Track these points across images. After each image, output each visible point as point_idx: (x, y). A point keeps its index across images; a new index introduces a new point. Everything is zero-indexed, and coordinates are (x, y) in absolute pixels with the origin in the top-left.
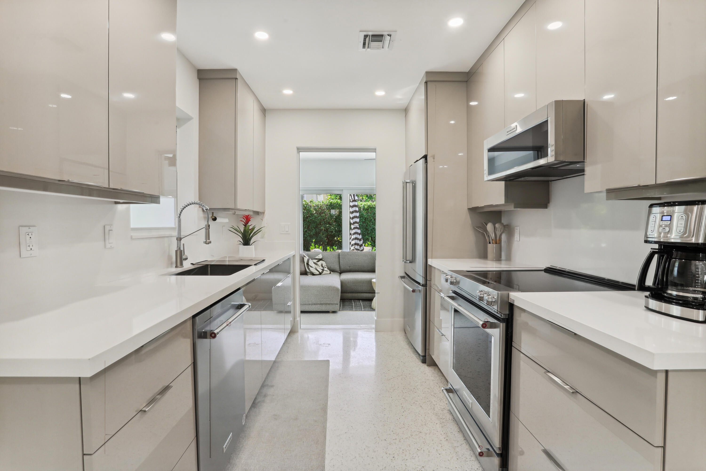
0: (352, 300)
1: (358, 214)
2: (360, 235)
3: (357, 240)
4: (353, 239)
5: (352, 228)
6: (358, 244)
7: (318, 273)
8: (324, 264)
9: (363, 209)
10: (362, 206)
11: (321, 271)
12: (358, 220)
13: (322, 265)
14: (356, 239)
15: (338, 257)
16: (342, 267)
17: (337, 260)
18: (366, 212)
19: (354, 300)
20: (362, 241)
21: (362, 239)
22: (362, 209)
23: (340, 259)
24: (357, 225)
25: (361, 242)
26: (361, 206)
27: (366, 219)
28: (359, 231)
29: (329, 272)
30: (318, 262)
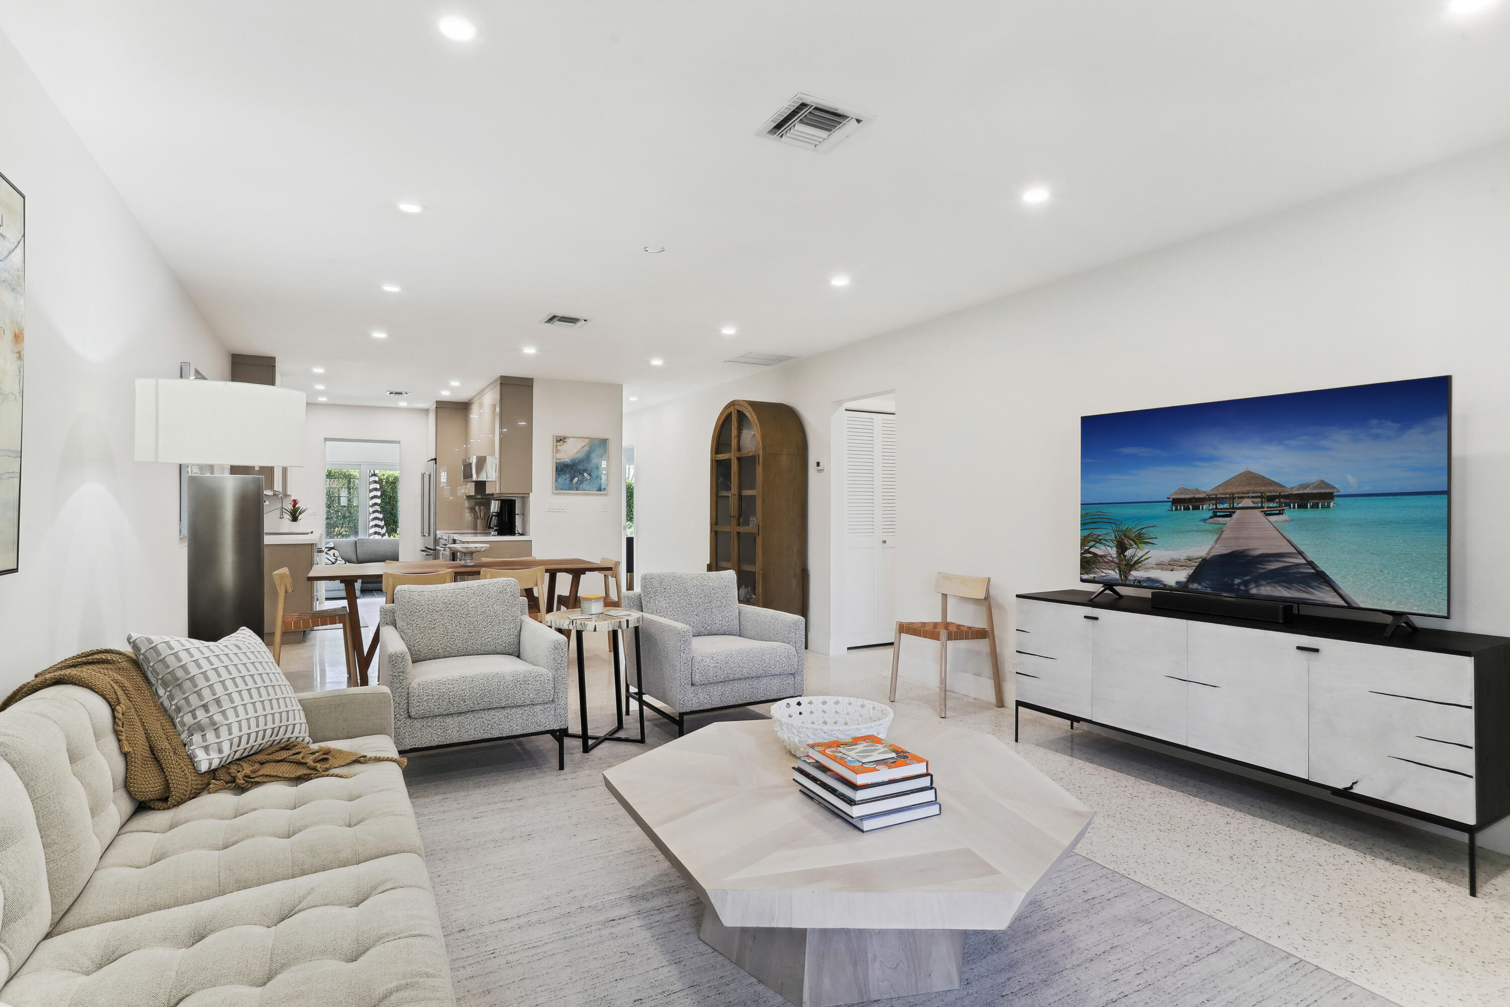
0: (374, 590)
1: (379, 493)
2: (382, 521)
3: (377, 528)
4: (372, 526)
5: (371, 512)
6: (379, 533)
7: (331, 563)
8: (337, 553)
9: (386, 482)
10: (385, 477)
11: (333, 561)
12: (379, 501)
13: (334, 555)
14: (376, 526)
15: (354, 545)
16: (360, 557)
17: (354, 548)
18: (392, 488)
19: (375, 590)
20: (385, 529)
21: (385, 527)
22: (384, 483)
23: (357, 548)
24: (377, 508)
25: (383, 531)
26: (382, 478)
27: (391, 498)
28: (381, 516)
29: (344, 562)
30: (328, 551)
